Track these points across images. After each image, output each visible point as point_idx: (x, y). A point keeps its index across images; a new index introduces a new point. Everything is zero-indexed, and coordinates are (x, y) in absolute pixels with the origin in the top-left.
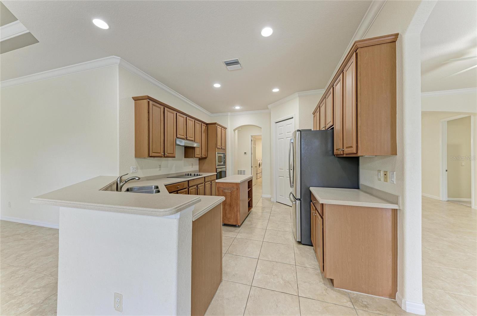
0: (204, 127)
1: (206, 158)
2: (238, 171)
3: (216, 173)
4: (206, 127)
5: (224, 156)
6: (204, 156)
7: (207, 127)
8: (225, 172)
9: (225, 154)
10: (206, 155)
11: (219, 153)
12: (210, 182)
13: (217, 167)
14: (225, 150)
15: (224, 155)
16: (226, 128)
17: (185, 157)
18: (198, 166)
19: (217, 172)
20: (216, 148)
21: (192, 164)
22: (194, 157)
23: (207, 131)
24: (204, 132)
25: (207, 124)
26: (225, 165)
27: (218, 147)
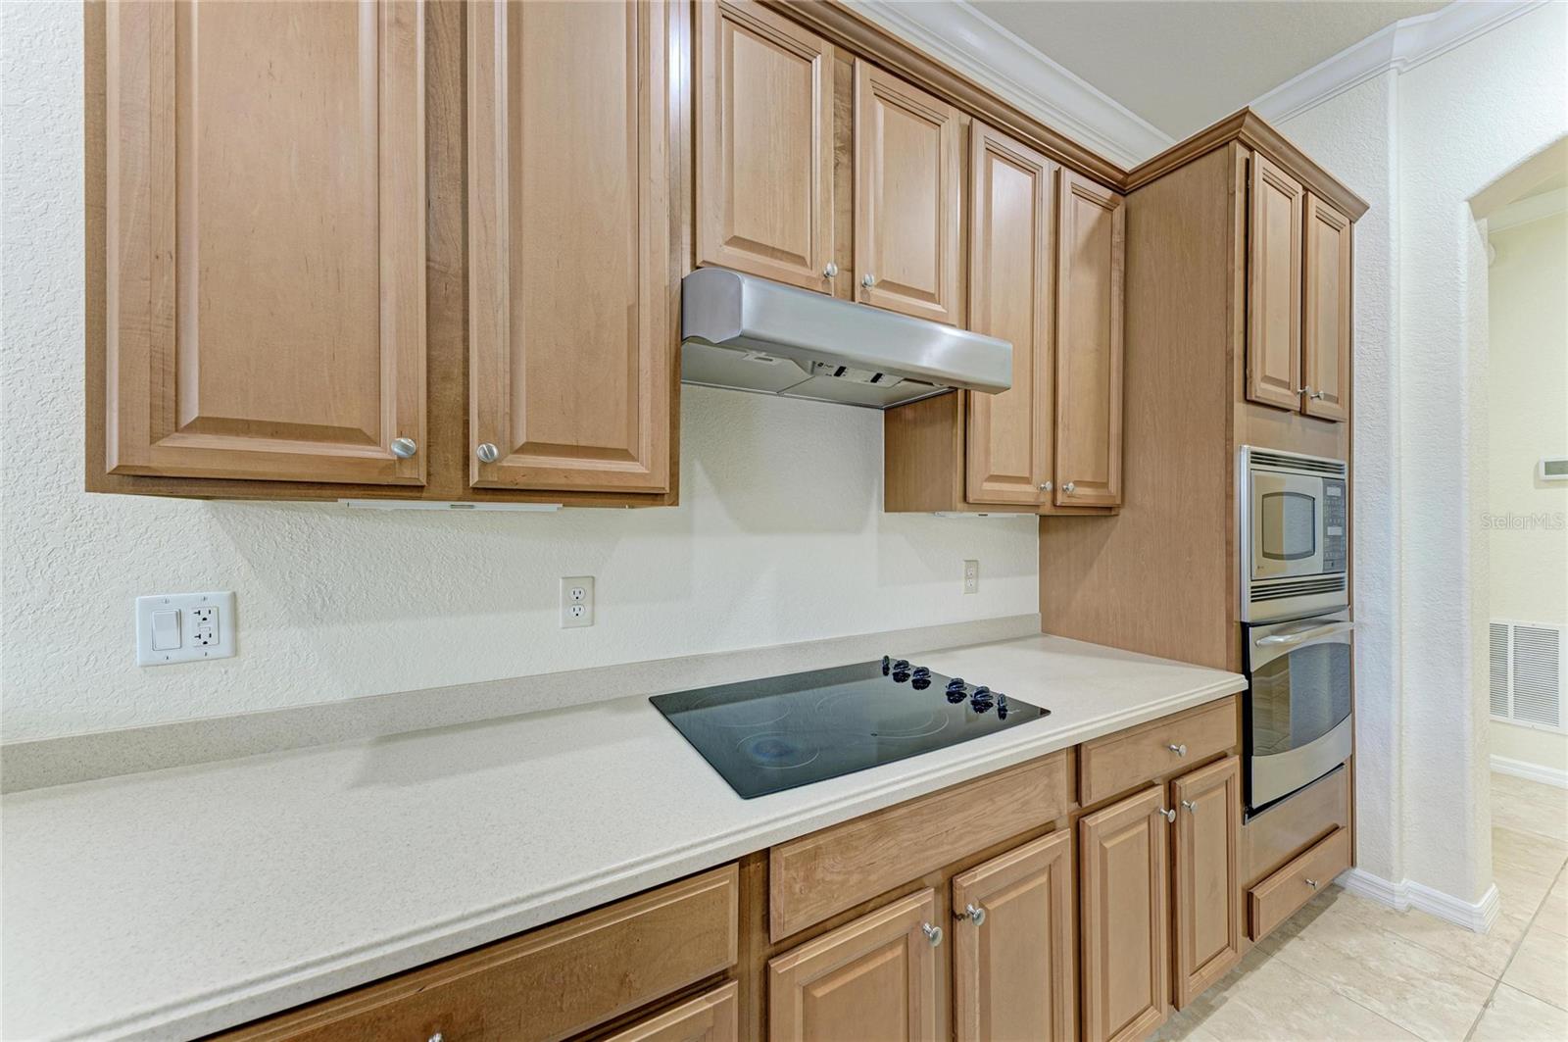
0: (1082, 215)
1: (1106, 512)
2: (1498, 632)
3: (1239, 682)
4: (1108, 208)
5: (1335, 491)
6: (1086, 495)
7: (1118, 213)
8: (1343, 655)
9: (1338, 468)
10: (1114, 486)
11: (1272, 460)
12: (1158, 794)
13: (1251, 611)
14: (1337, 422)
15: (1328, 483)
16: (1355, 209)
17: (895, 501)
18: (1034, 581)
19: (1246, 670)
20: (1240, 407)
21: (972, 563)
22: (960, 505)
23: (1119, 254)
24: (1086, 253)
25: (1122, 185)
26: (1335, 585)
27: (1261, 390)
